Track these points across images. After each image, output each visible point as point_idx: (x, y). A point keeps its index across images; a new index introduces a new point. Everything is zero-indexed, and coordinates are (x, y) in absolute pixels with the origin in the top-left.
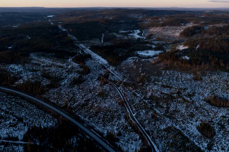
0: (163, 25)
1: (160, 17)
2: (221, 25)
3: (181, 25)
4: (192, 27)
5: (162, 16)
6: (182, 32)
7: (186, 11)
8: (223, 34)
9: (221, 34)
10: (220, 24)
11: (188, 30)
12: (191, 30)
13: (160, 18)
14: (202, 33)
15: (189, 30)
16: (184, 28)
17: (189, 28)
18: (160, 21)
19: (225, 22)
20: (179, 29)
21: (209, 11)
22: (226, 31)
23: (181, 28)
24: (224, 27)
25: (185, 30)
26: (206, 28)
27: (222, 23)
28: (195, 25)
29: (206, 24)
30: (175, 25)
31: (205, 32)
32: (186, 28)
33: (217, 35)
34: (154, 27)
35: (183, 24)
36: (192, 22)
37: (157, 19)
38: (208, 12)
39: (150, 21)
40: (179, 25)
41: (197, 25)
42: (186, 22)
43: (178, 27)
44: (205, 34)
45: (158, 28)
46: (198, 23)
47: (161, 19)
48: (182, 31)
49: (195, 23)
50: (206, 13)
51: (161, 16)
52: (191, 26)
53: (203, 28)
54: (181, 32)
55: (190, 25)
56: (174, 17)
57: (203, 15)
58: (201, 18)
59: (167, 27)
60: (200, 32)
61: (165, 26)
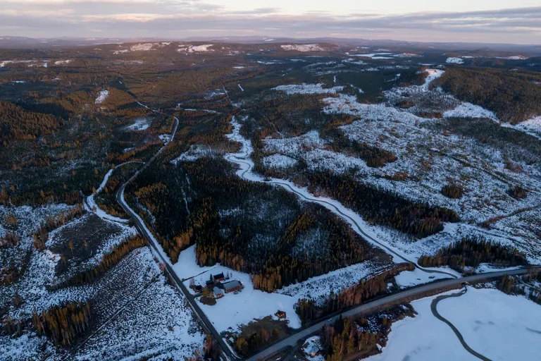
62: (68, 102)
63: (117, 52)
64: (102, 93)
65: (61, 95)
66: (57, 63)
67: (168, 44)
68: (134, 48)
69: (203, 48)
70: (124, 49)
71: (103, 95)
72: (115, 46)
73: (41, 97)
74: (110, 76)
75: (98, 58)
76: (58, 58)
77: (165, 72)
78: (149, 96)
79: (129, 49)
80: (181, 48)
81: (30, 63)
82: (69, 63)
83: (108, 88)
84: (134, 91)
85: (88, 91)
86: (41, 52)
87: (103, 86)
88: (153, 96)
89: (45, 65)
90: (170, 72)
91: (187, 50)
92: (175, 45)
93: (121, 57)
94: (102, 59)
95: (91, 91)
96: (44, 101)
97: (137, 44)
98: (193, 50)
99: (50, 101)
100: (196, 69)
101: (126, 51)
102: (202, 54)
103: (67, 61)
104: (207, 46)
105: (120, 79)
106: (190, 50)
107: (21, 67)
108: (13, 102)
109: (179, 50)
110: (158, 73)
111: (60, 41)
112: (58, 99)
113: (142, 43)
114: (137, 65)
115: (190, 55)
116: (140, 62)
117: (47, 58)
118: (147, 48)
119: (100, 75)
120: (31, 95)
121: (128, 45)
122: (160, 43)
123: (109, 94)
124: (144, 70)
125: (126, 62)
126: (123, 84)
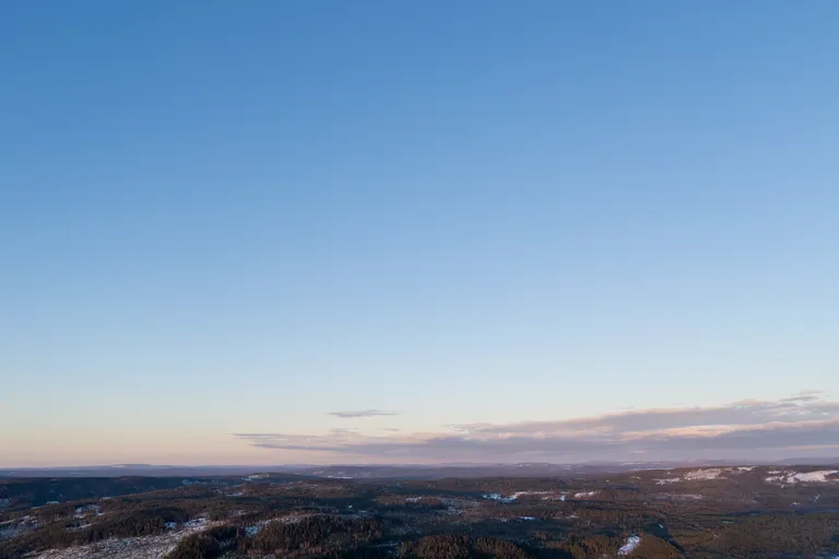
0: (94, 536)
1: (77, 507)
2: (293, 519)
3: (166, 530)
4: (204, 533)
5: (89, 500)
6: (172, 553)
7: (182, 479)
8: (301, 545)
9: (297, 547)
10: (291, 516)
11: (193, 545)
12: (202, 542)
13: (79, 510)
14: (239, 548)
15: (197, 543)
16: (178, 537)
17: (195, 537)
18: (77, 519)
19: (305, 509)
20: (159, 545)
21: (257, 476)
22: (308, 535)
23: (167, 541)
24: (302, 523)
25: (181, 546)
26: (253, 530)
27: (297, 510)
28: (217, 524)
29: (251, 518)
30: (143, 529)
31: (249, 546)
32: (185, 537)
33: (287, 550)
34: (50, 548)
35: (172, 525)
36: (205, 514)
37: (62, 514)
38: (254, 479)
39: (29, 524)
40: (158, 528)
41: (222, 523)
42: (183, 517)
43: (157, 539)
44: (249, 552)
45: (69, 550)
46: (225, 516)
47: (82, 513)
48: (171, 548)
49: (217, 519)
50: (248, 482)
51: (82, 501)
52: (202, 528)
53: (243, 532)
54: (167, 554)
55: (200, 526)
56: (138, 501)
57: (240, 489)
58: (233, 498)
59: (112, 541)
60: (233, 548)
61: (101, 537)
62: (581, 550)
63: (662, 482)
64: (630, 540)
65: (573, 539)
66: (578, 495)
67: (748, 469)
68: (690, 476)
69: (819, 476)
70: (674, 477)
71: (632, 543)
72: (661, 474)
73: (549, 539)
74: (645, 516)
75: (633, 489)
76: (579, 489)
77: (739, 515)
78: (704, 550)
79: (681, 477)
80: (772, 475)
81: (545, 495)
82: (593, 496)
83: (641, 534)
84: (681, 541)
85: (611, 535)
86: (562, 482)
87: (633, 531)
88: (712, 552)
89: (563, 499)
90: (748, 514)
91: (785, 479)
92: (762, 471)
93: (668, 488)
94: (638, 491)
95: (615, 536)
96: (551, 545)
97: (696, 469)
98: (796, 479)
99: (558, 545)
100: (800, 512)
101: (677, 480)
102: (815, 487)
103: (591, 493)
104: (827, 473)
105: (662, 521)
106: (791, 480)
107: (535, 500)
108: (515, 543)
109: (769, 479)
110: (726, 515)
111: (587, 467)
112: (568, 544)
113: (704, 469)
114: (692, 501)
115: (789, 487)
116: (697, 497)
117: (566, 488)
118: (711, 476)
119: (631, 514)
120: (538, 535)
121: (681, 471)
122: (735, 469)
123: (640, 543)
124: (701, 509)
125: (674, 496)
126: (666, 529)
